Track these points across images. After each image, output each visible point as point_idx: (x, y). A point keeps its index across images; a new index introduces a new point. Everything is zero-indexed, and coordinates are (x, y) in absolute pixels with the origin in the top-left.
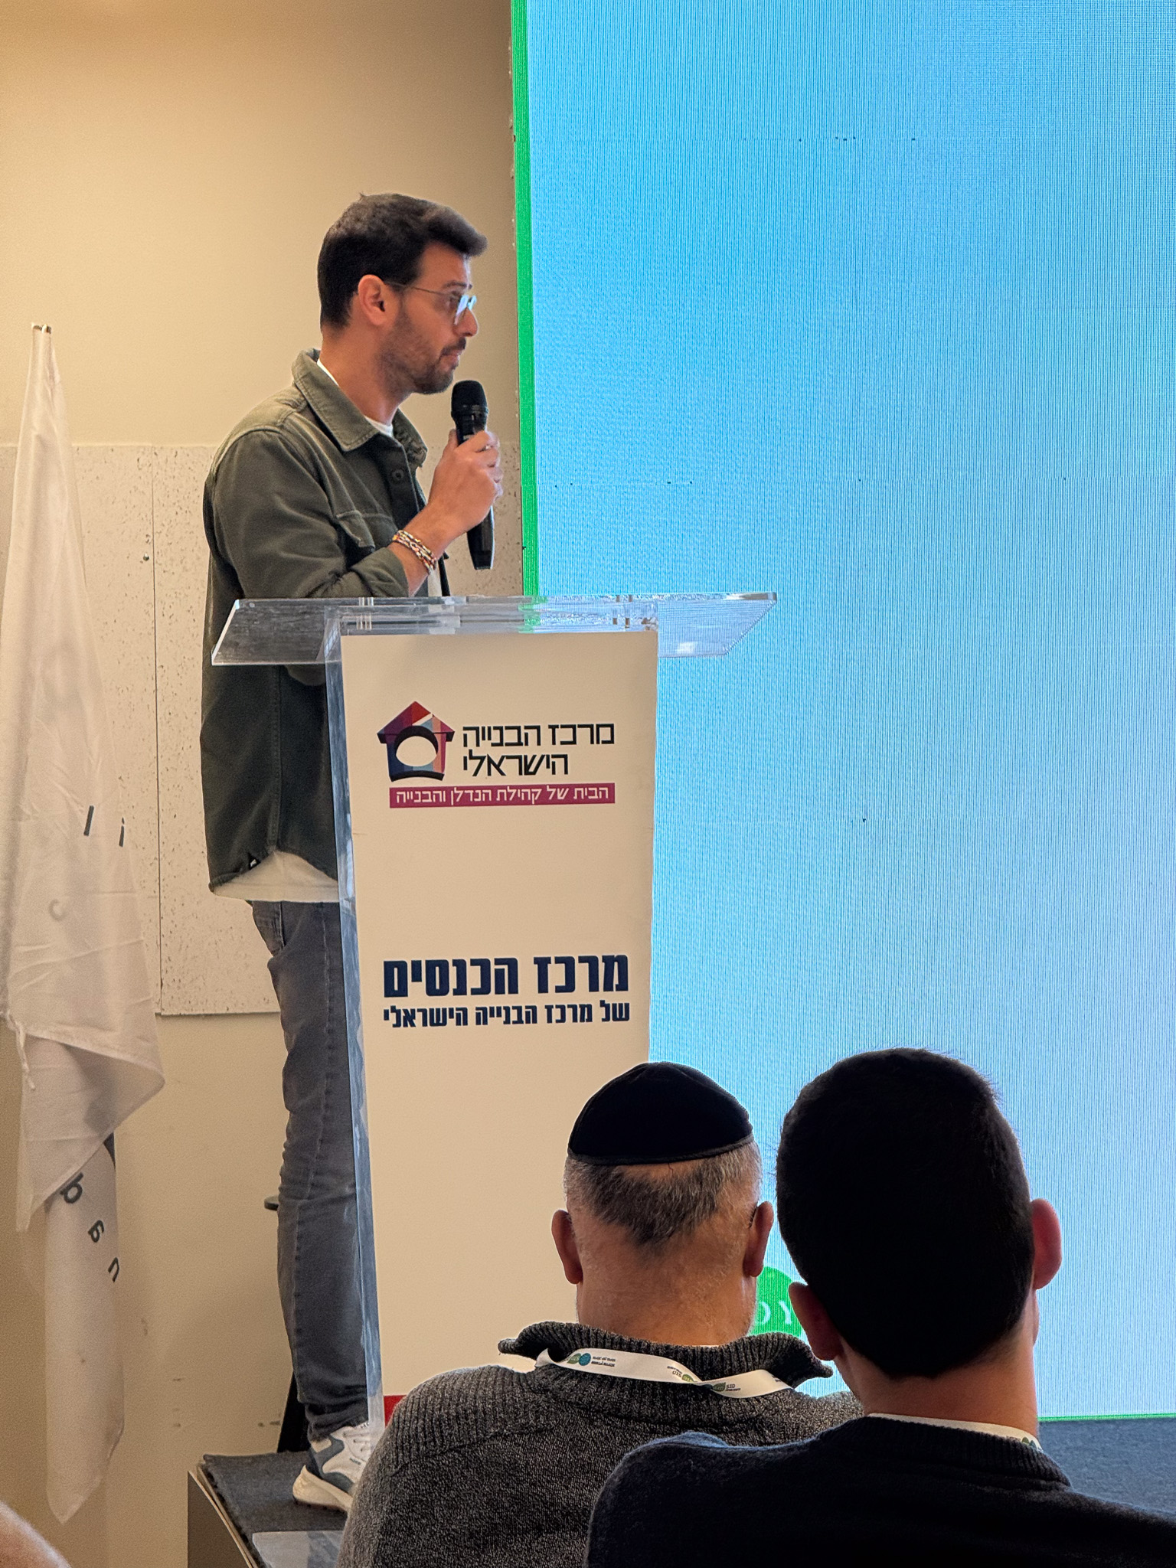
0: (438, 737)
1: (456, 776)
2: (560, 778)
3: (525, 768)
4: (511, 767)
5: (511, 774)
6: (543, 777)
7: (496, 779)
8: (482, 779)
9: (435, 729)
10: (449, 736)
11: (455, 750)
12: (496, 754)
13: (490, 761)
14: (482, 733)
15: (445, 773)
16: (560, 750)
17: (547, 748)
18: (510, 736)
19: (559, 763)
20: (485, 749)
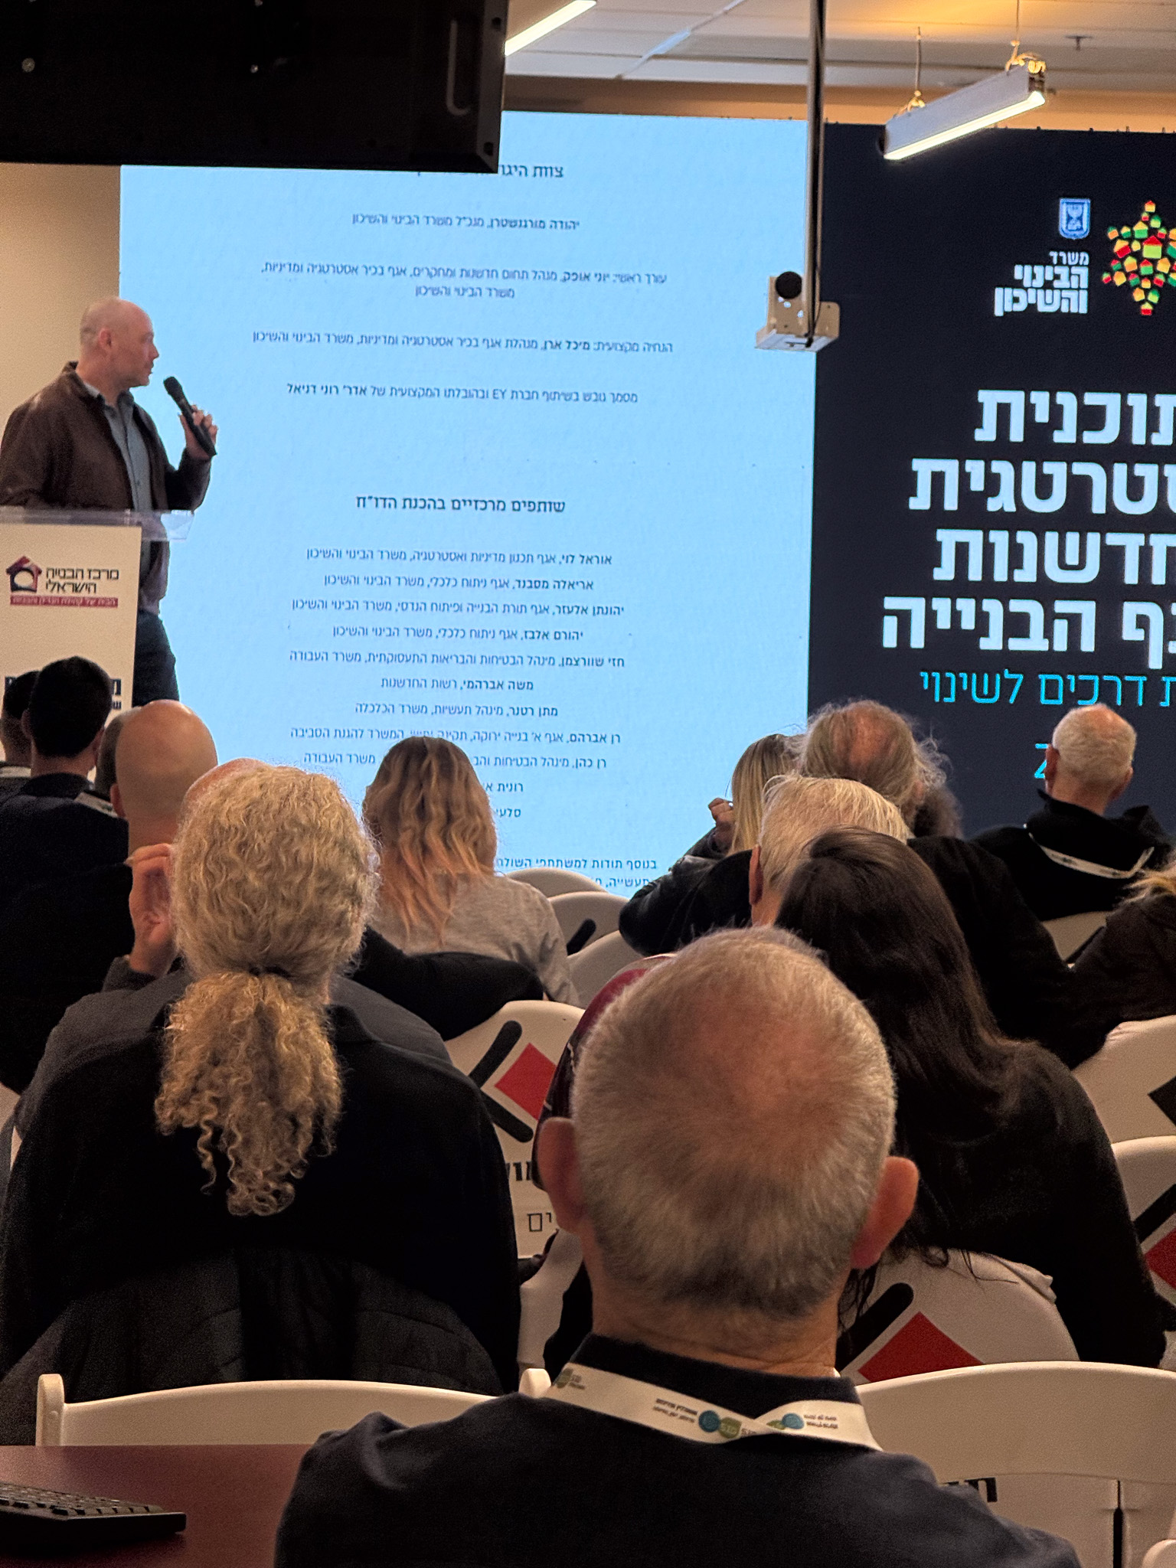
0: (35, 573)
1: (42, 591)
2: (92, 594)
3: (76, 589)
4: (69, 589)
5: (69, 592)
6: (84, 593)
7: (61, 594)
8: (55, 593)
9: (33, 569)
10: (40, 572)
11: (42, 580)
12: (62, 582)
13: (59, 585)
14: (56, 572)
15: (38, 589)
16: (92, 581)
17: (86, 580)
18: (69, 574)
19: (92, 588)
20: (57, 579)
